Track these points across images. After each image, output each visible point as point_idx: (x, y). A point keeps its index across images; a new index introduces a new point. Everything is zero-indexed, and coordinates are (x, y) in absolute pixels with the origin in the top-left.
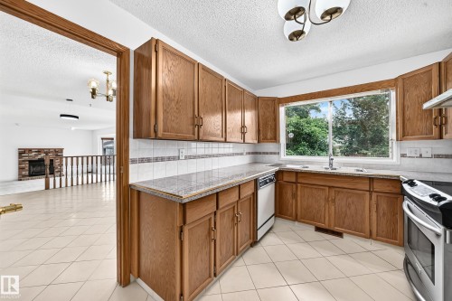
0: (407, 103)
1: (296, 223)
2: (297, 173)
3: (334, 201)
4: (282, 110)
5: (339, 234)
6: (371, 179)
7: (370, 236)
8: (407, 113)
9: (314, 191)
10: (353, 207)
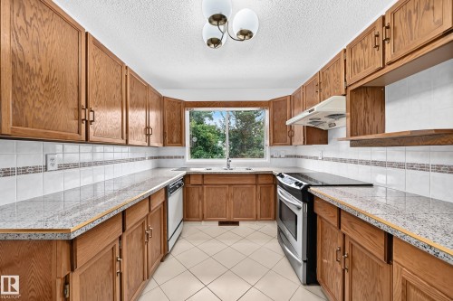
0: (275, 119)
1: (203, 222)
2: (203, 175)
3: (232, 197)
4: (187, 113)
5: (236, 223)
6: (257, 175)
7: (257, 219)
8: (275, 127)
9: (218, 190)
10: (245, 200)
